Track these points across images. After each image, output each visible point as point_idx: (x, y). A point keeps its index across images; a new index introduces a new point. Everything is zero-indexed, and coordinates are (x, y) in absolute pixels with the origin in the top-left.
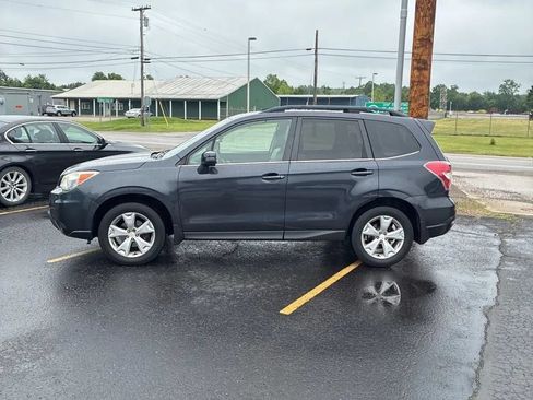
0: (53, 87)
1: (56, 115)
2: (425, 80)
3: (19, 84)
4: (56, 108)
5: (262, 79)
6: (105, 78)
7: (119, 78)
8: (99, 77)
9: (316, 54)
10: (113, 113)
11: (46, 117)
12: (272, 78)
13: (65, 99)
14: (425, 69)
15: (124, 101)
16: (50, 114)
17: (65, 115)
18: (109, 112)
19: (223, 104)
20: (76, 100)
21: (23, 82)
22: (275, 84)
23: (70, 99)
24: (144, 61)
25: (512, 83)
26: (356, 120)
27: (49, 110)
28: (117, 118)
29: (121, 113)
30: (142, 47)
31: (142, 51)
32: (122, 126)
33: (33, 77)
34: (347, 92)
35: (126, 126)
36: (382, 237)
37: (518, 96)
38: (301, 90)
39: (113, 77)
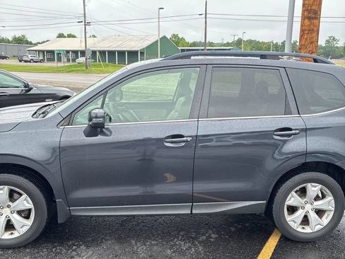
0: (31, 43)
1: (30, 62)
2: (315, 29)
3: (8, 41)
4: (30, 57)
5: (169, 37)
6: (65, 37)
7: (74, 37)
8: (61, 36)
9: (206, 18)
10: (68, 60)
11: (23, 63)
12: (175, 36)
13: (36, 51)
14: (316, 18)
15: (75, 52)
16: (26, 61)
17: (36, 62)
18: (66, 60)
19: (142, 53)
20: (43, 51)
21: (11, 40)
22: (177, 40)
23: (39, 51)
24: (87, 24)
25: (334, 38)
26: (277, 68)
27: (25, 58)
28: (71, 63)
29: (74, 60)
30: (85, 14)
31: (85, 17)
32: (73, 69)
33: (17, 36)
34: (224, 45)
35: (75, 69)
36: (308, 207)
37: (337, 47)
38: (194, 44)
39: (70, 36)
